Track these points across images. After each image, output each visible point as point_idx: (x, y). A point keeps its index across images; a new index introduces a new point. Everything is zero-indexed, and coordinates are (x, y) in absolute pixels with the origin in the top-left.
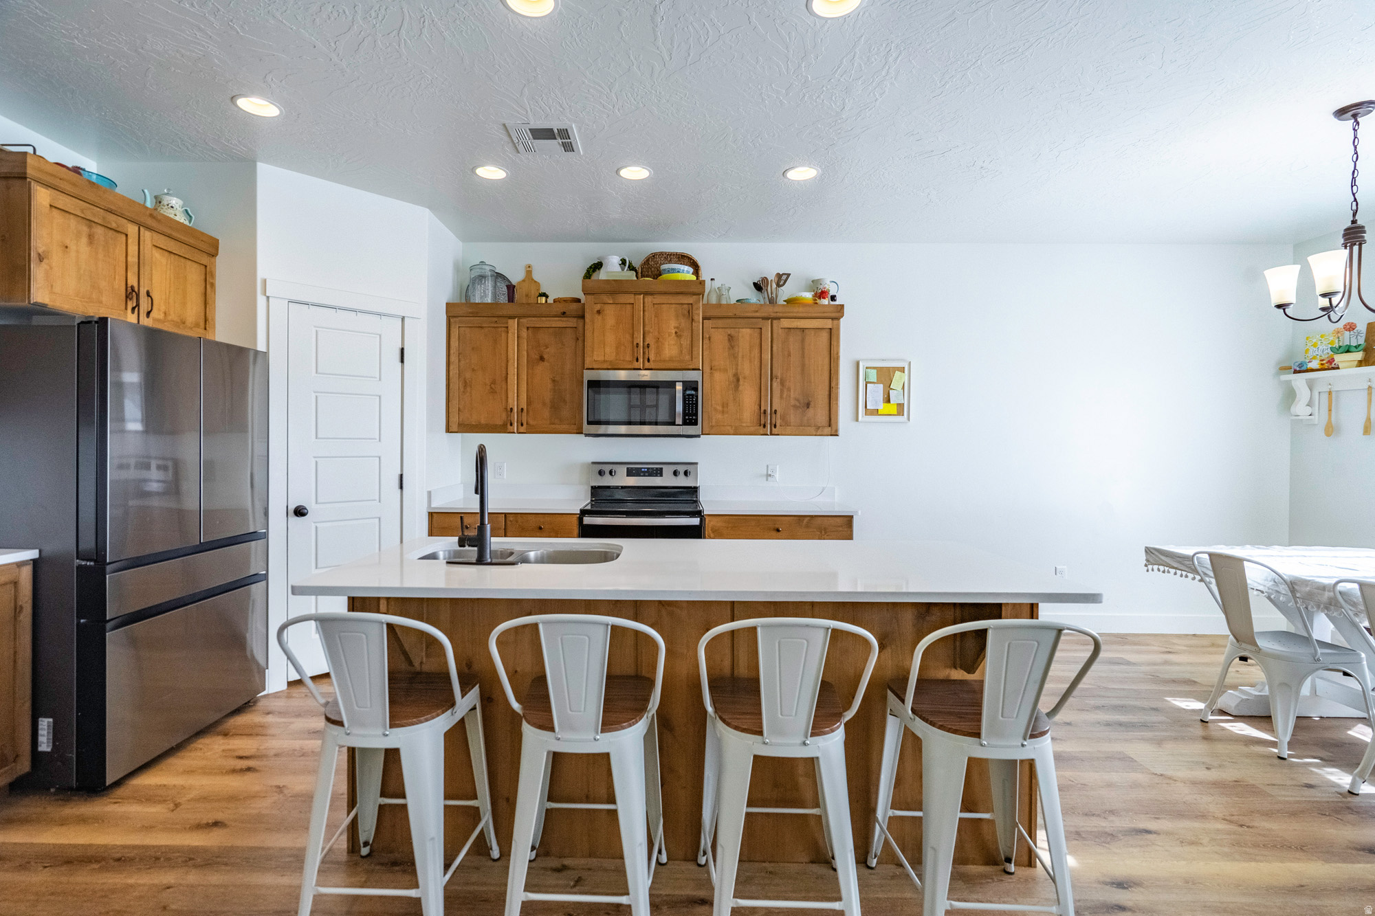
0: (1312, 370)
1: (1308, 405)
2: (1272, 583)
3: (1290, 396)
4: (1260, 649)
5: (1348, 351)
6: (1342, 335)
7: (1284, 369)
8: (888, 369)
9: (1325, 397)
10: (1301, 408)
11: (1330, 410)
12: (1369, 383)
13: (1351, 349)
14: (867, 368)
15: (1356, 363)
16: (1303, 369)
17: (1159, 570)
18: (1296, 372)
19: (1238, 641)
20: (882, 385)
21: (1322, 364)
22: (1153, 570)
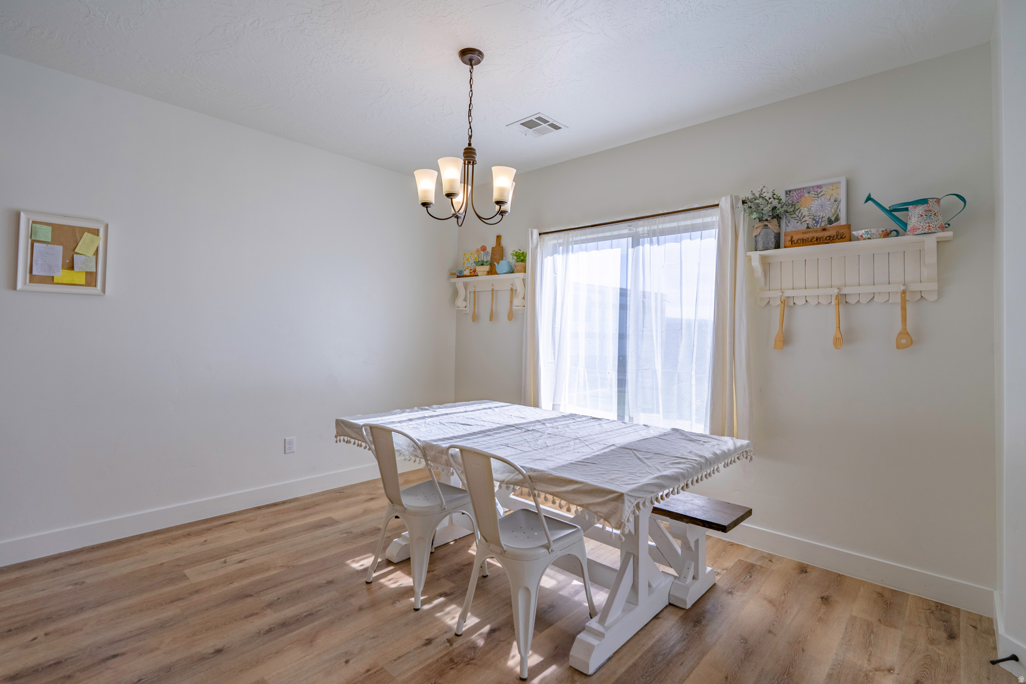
0: (466, 276)
1: (464, 300)
2: (412, 449)
3: (455, 293)
4: (406, 509)
5: (482, 265)
6: (480, 253)
7: (452, 274)
8: (73, 228)
9: (472, 294)
10: (460, 302)
11: (475, 304)
12: (492, 287)
13: (484, 264)
14: (34, 222)
15: (486, 273)
16: (462, 275)
17: (344, 440)
18: (458, 277)
19: (392, 503)
20: (61, 248)
21: (471, 273)
22: (340, 441)
